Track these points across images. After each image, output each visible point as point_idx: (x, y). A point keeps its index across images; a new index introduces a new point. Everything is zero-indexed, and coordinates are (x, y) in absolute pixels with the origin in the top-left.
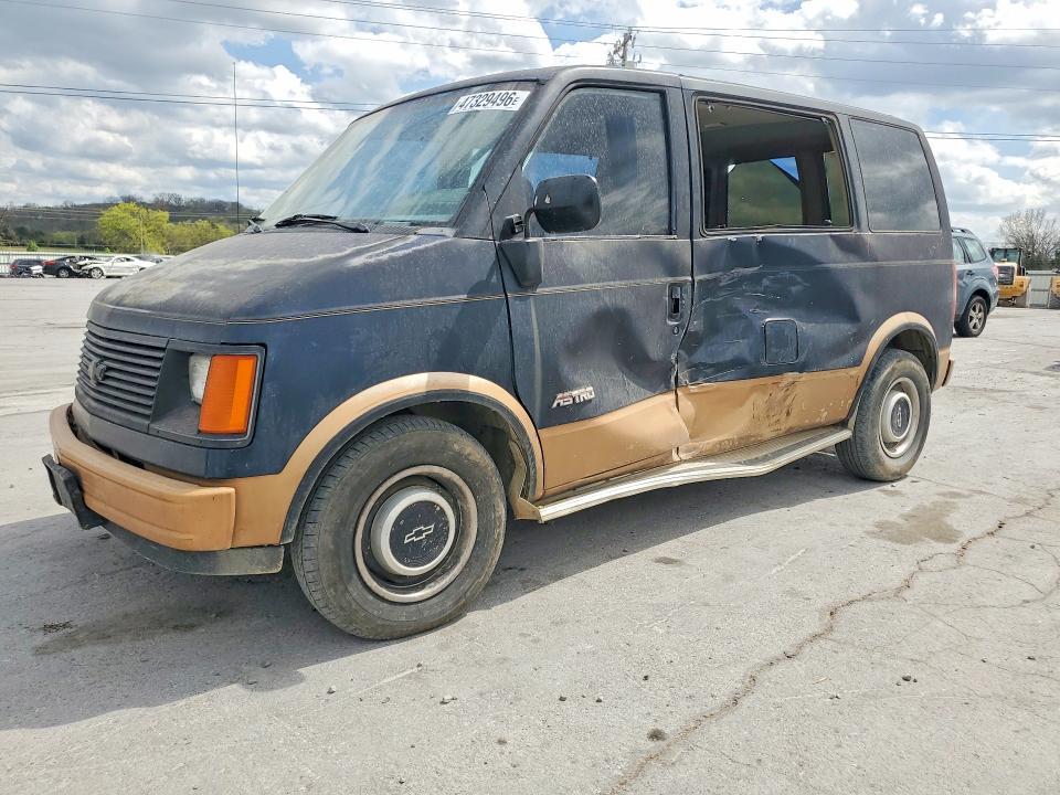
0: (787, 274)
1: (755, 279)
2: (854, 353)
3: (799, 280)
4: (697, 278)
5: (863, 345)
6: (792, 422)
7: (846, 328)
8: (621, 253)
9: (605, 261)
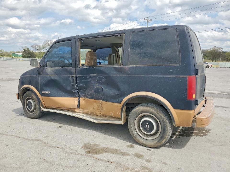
0: (101, 76)
1: (96, 77)
2: (119, 100)
3: (104, 78)
4: (77, 76)
5: (123, 98)
6: (103, 113)
7: (116, 92)
8: (57, 70)
9: (53, 71)
